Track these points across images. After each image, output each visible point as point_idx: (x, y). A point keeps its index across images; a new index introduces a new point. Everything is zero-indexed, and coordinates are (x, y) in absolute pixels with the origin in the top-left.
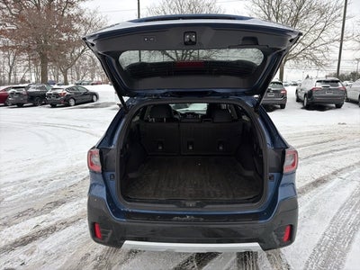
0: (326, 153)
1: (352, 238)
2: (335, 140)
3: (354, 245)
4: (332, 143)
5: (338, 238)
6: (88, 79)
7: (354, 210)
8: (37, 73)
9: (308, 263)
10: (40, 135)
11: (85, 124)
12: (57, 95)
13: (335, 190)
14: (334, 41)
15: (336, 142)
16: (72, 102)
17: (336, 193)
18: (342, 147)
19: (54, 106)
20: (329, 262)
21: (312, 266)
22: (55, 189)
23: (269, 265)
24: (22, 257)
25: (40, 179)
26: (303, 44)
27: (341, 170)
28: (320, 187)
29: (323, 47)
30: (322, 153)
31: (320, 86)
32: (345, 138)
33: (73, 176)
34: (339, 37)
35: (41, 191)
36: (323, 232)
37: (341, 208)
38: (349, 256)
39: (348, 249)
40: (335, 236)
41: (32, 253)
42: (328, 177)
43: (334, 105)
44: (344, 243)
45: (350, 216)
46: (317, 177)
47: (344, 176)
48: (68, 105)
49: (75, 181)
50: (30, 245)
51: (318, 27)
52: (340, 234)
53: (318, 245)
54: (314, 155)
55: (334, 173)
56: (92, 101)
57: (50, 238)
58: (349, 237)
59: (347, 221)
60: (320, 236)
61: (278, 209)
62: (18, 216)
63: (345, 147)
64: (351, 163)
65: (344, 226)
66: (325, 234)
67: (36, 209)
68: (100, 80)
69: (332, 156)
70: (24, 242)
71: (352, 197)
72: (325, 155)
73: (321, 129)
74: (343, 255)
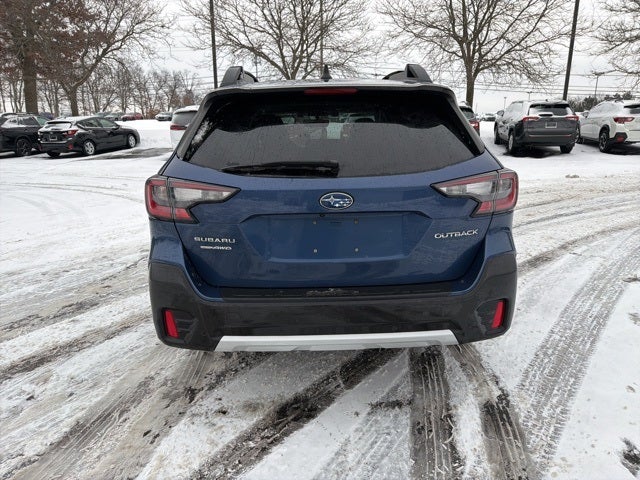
0: (548, 219)
1: (597, 335)
2: (562, 200)
3: (599, 345)
4: (557, 204)
5: (573, 337)
6: (116, 109)
7: (598, 297)
8: (16, 99)
9: (527, 372)
10: (33, 203)
11: (118, 184)
12: (60, 135)
13: (566, 270)
14: (560, 35)
15: (564, 203)
16: (90, 147)
17: (566, 275)
18: (574, 210)
19: (54, 155)
20: (561, 370)
21: (534, 376)
22: (75, 284)
23: (464, 378)
24: (28, 388)
25: (44, 270)
26: (508, 41)
27: (574, 242)
28: (541, 268)
29: (540, 47)
30: (543, 220)
31: (535, 114)
32: (578, 197)
33: (107, 263)
34: (569, 28)
35: (50, 288)
36: (549, 329)
37: (576, 296)
38: (593, 360)
39: (591, 350)
40: (568, 333)
41: (46, 381)
42: (553, 252)
43: (558, 148)
44: (584, 342)
45: (592, 306)
46: (534, 254)
47: (578, 251)
48: (82, 153)
49: (111, 271)
50: (40, 371)
51: (533, 10)
52: (576, 331)
53: (542, 347)
54: (530, 223)
55: (564, 247)
56: (128, 146)
57: (77, 358)
58: (592, 334)
59: (586, 313)
60: (545, 335)
61: (485, 272)
62: (11, 327)
63: (578, 209)
64: (590, 232)
65: (583, 320)
66: (552, 332)
67: (44, 315)
68: (139, 111)
69: (558, 223)
70: (29, 365)
71: (593, 279)
72: (547, 222)
73: (539, 185)
74: (584, 358)
